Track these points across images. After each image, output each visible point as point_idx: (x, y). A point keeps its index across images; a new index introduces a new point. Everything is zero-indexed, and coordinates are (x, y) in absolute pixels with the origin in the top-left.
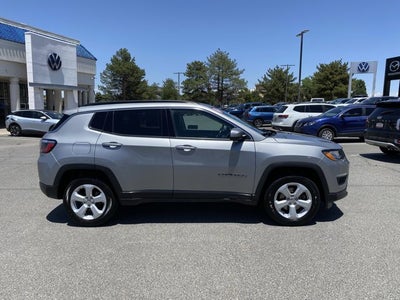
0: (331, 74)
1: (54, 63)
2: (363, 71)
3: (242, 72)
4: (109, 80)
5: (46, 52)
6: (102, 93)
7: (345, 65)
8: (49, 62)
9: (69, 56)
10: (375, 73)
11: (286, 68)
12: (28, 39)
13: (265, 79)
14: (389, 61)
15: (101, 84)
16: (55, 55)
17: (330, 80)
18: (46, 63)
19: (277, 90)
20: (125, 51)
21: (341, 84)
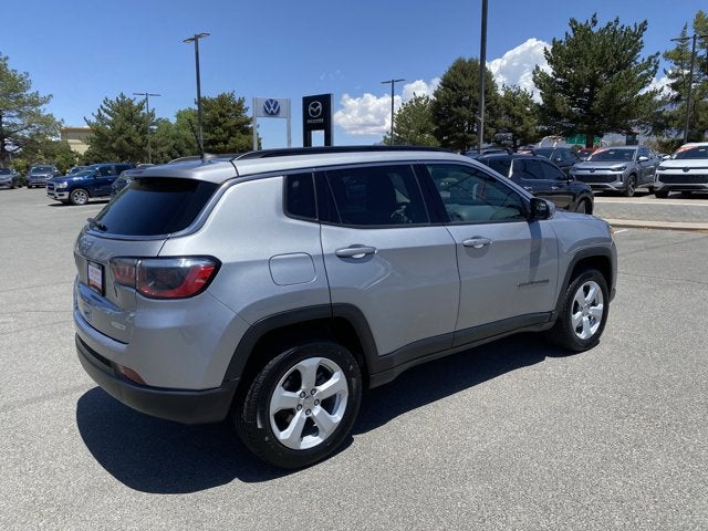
0: (222, 115)
2: (272, 114)
3: (46, 101)
7: (241, 102)
10: (288, 117)
11: (139, 99)
13: (100, 116)
14: (307, 101)
17: (220, 125)
19: (129, 140)
21: (238, 134)
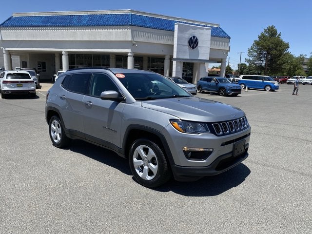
1: (193, 43)
4: (255, 54)
5: (188, 35)
6: (248, 64)
8: (189, 43)
9: (205, 38)
12: (176, 27)
15: (248, 58)
16: (194, 37)
18: (186, 43)
20: (272, 28)
